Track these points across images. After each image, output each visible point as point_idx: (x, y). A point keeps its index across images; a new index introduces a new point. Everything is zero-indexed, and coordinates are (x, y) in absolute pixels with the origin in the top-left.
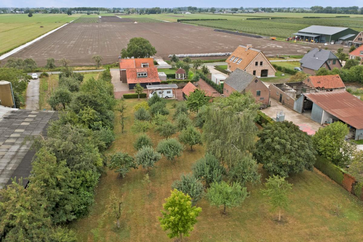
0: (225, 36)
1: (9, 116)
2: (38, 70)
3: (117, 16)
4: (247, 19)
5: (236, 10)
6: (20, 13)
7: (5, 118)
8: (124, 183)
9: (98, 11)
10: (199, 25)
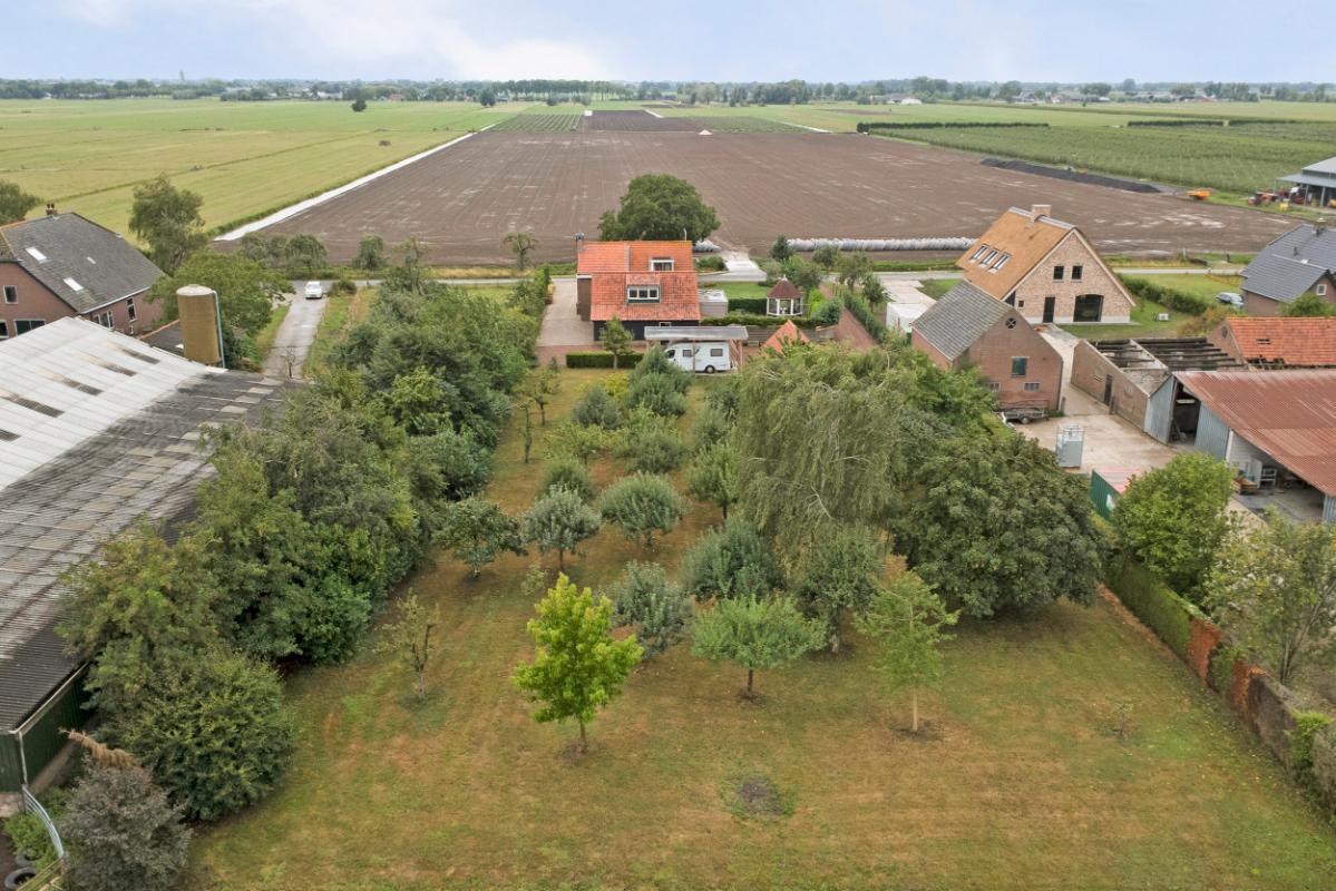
0: (1017, 184)
1: (197, 386)
2: (329, 271)
3: (648, 111)
4: (1130, 124)
5: (1103, 90)
6: (329, 98)
7: (182, 391)
8: (479, 594)
9: (588, 94)
10: (932, 143)
